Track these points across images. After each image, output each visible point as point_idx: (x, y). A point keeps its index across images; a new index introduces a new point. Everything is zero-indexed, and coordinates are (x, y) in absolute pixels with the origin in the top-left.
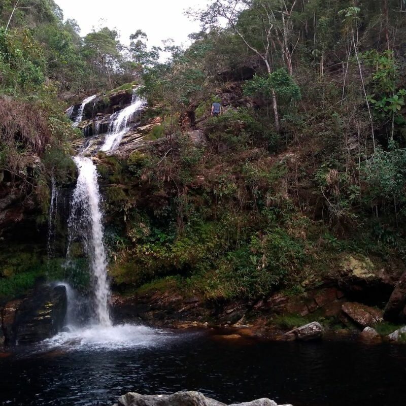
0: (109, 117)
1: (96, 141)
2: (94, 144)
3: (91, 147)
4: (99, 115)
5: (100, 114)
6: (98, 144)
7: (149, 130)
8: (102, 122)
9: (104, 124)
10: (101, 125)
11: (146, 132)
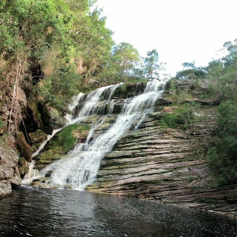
0: (123, 101)
1: (109, 119)
2: (106, 122)
3: (103, 124)
4: (115, 99)
5: (116, 97)
6: (109, 122)
7: (161, 117)
8: (117, 104)
9: (118, 105)
10: (115, 106)
11: (158, 118)
